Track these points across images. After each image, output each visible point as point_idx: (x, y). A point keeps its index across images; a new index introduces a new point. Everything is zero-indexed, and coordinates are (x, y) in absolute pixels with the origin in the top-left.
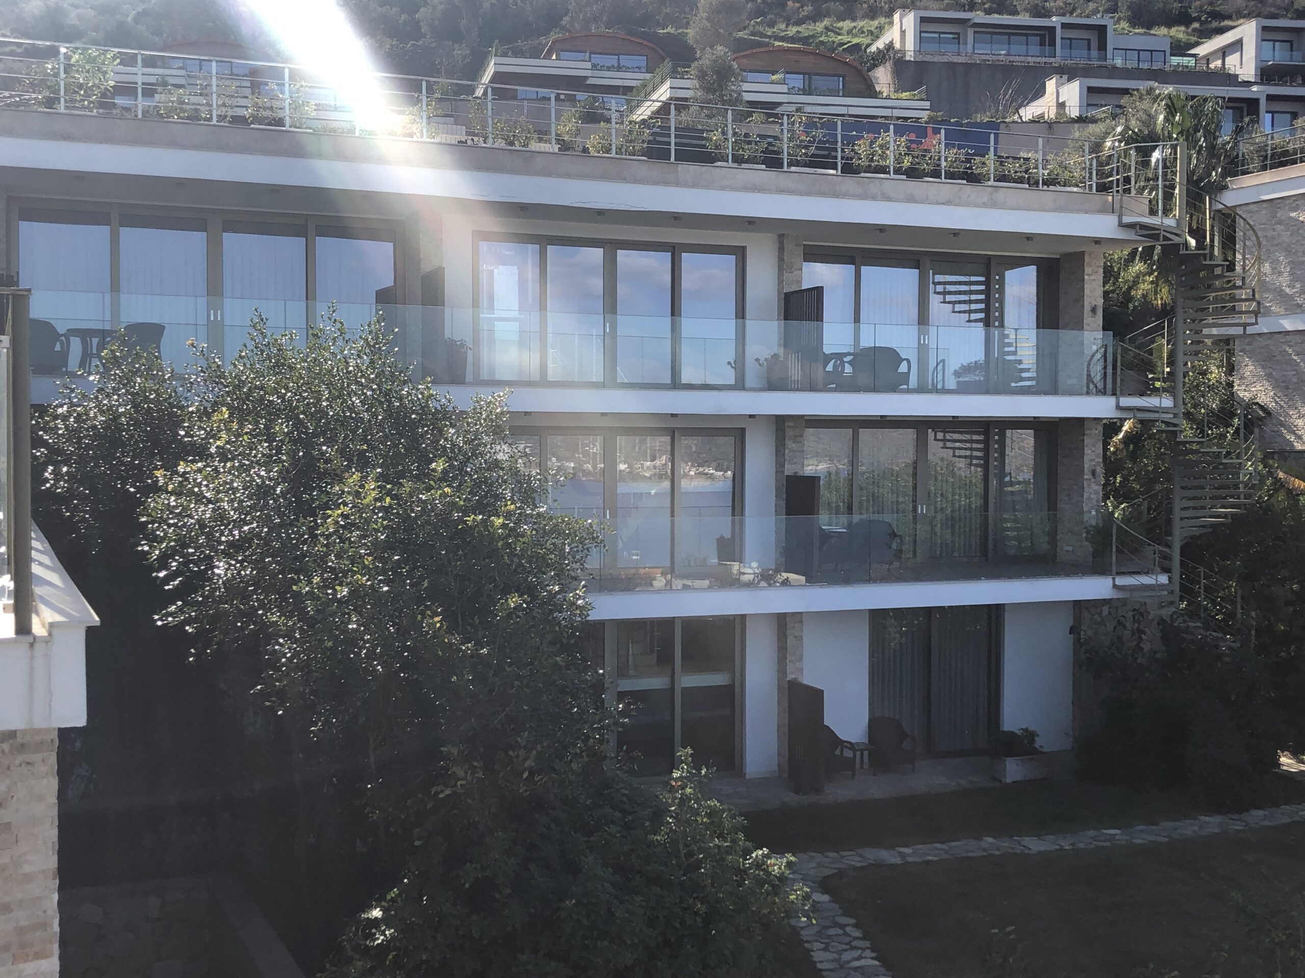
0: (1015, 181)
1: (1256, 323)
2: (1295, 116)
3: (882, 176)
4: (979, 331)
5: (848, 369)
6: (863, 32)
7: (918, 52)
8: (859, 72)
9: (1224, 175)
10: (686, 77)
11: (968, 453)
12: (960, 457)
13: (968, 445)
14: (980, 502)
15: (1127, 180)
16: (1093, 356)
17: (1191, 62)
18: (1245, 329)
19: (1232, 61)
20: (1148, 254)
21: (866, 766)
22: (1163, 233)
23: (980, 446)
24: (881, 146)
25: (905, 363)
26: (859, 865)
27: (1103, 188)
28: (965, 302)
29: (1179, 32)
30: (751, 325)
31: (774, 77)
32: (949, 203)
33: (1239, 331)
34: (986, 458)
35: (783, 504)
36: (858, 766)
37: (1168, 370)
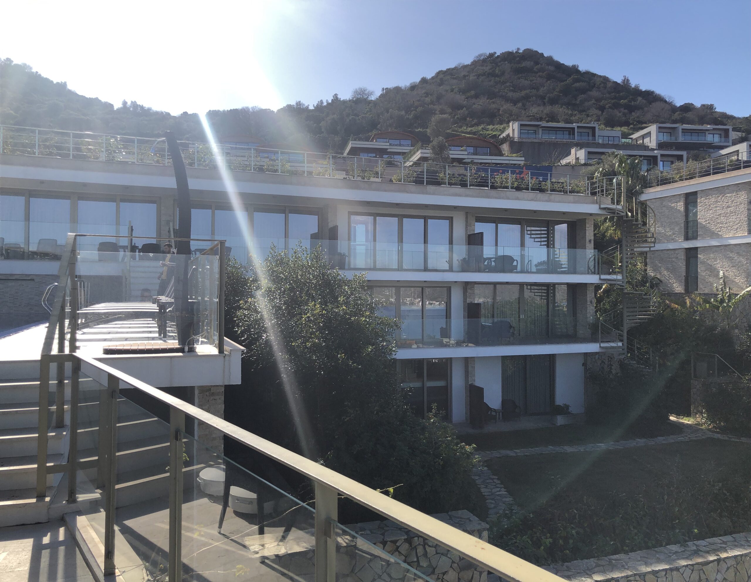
0: (558, 191)
1: (654, 246)
2: (672, 163)
3: (506, 190)
4: (544, 249)
5: (493, 264)
6: (497, 130)
7: (519, 138)
8: (496, 146)
9: (642, 188)
10: (427, 148)
11: (540, 294)
12: (537, 296)
13: (540, 291)
14: (545, 314)
15: (602, 191)
16: (590, 259)
17: (630, 141)
18: (650, 249)
19: (647, 141)
20: (611, 219)
21: (501, 419)
22: (617, 211)
23: (545, 291)
24: (505, 178)
25: (516, 261)
26: (499, 456)
27: (594, 194)
28: (539, 238)
29: (625, 129)
30: (455, 247)
31: (462, 149)
32: (532, 200)
33: (648, 249)
34: (548, 296)
35: (467, 314)
36: (497, 419)
37: (620, 264)
